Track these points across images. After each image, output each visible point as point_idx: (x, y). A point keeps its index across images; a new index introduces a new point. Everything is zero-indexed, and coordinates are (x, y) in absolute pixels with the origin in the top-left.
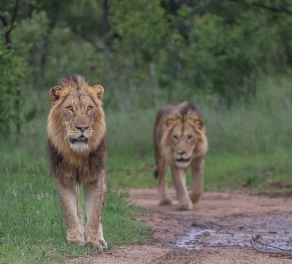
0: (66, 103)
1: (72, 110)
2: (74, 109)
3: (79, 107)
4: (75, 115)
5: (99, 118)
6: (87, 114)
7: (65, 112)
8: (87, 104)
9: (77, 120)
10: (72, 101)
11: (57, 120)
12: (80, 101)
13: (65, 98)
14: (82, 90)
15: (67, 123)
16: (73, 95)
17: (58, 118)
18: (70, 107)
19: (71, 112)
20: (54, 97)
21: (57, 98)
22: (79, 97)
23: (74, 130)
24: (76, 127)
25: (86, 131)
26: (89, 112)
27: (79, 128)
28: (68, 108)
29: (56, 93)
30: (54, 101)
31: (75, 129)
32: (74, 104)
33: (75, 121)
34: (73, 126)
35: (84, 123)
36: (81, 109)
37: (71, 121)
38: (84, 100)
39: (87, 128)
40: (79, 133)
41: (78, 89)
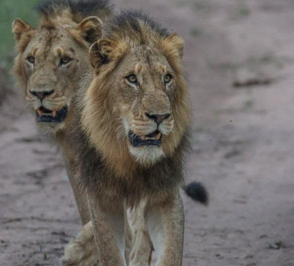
0: (123, 71)
1: (136, 82)
2: (141, 80)
3: (149, 77)
4: (142, 91)
5: (181, 98)
6: (164, 90)
7: (123, 86)
8: (163, 71)
9: (149, 101)
10: (135, 65)
11: (102, 102)
12: (150, 65)
13: (120, 60)
14: (151, 43)
15: (124, 107)
16: (136, 53)
17: (104, 99)
18: (132, 76)
19: (134, 85)
20: (98, 59)
21: (105, 60)
22: (148, 58)
23: (142, 119)
24: (147, 115)
25: (165, 122)
26: (168, 85)
27: (154, 117)
28: (127, 77)
29: (103, 52)
30: (99, 67)
31: (145, 117)
32: (139, 71)
33: (144, 103)
34: (141, 112)
35: (162, 107)
36: (153, 80)
37: (135, 103)
38: (159, 64)
39: (167, 116)
40: (151, 127)
41: (143, 42)
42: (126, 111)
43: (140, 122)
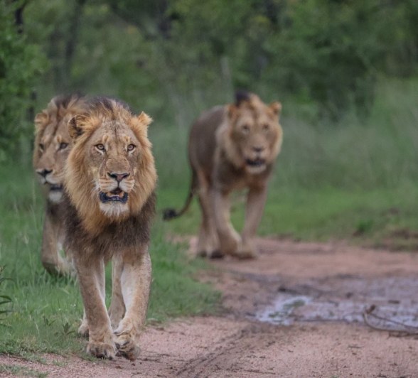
0: (95, 139)
1: (104, 149)
2: (107, 148)
3: (113, 145)
4: (107, 156)
6: (127, 156)
7: (93, 152)
8: (127, 140)
9: (111, 164)
10: (104, 135)
11: (80, 167)
12: (116, 136)
13: (92, 132)
14: (121, 120)
15: (94, 170)
16: (106, 127)
17: (81, 165)
18: (99, 145)
19: (101, 152)
20: (75, 131)
21: (79, 132)
22: (115, 130)
23: (105, 178)
24: (109, 174)
25: (124, 180)
26: (130, 152)
27: (114, 176)
28: (97, 146)
29: (78, 125)
30: (76, 138)
31: (107, 177)
32: (106, 140)
33: (107, 165)
34: (105, 173)
35: (121, 168)
36: (117, 147)
37: (101, 165)
38: (124, 135)
39: (125, 176)
40: (113, 184)
41: (114, 118)
42: (96, 173)
43: (104, 181)
